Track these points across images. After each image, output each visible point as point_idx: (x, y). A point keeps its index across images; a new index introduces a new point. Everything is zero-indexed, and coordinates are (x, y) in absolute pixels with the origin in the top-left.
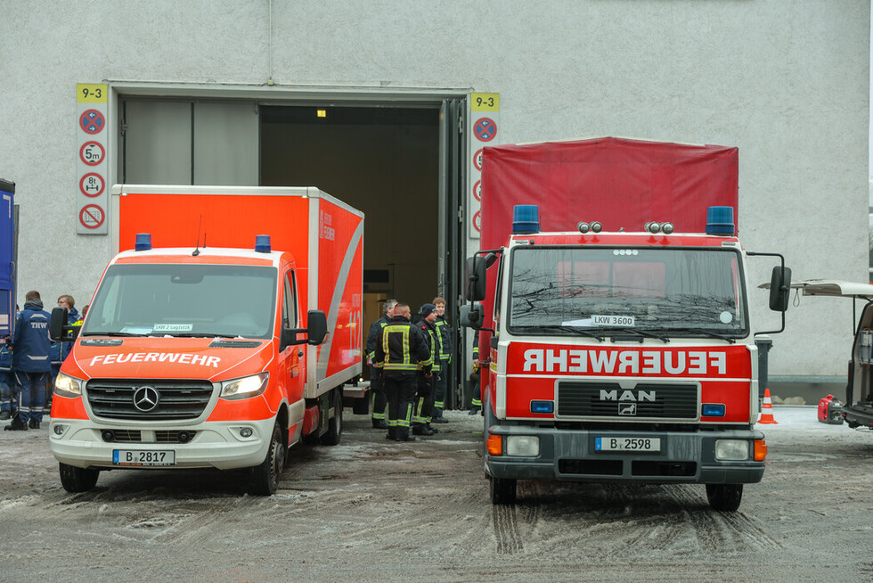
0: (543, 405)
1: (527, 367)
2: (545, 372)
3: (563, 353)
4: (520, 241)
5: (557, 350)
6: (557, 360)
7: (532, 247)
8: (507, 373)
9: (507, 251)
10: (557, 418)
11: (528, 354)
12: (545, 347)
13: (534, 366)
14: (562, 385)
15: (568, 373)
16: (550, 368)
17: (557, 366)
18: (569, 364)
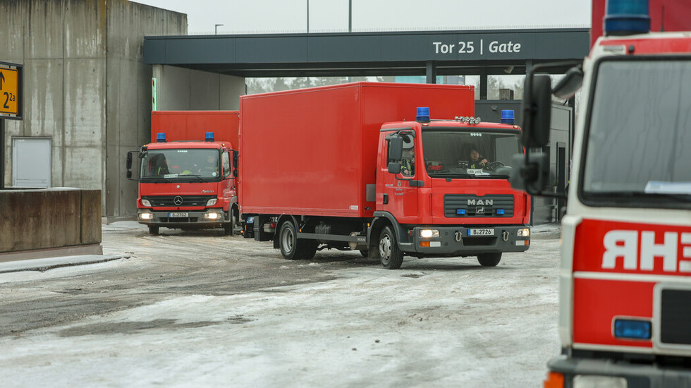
0: (635, 324)
1: (608, 261)
2: (638, 271)
3: (671, 238)
4: (610, 47)
5: (660, 232)
6: (659, 250)
7: (631, 57)
8: (576, 268)
9: (588, 65)
10: (658, 347)
11: (610, 239)
12: (640, 228)
13: (620, 260)
14: (666, 294)
15: (678, 273)
16: (648, 264)
17: (659, 261)
18: (680, 257)
